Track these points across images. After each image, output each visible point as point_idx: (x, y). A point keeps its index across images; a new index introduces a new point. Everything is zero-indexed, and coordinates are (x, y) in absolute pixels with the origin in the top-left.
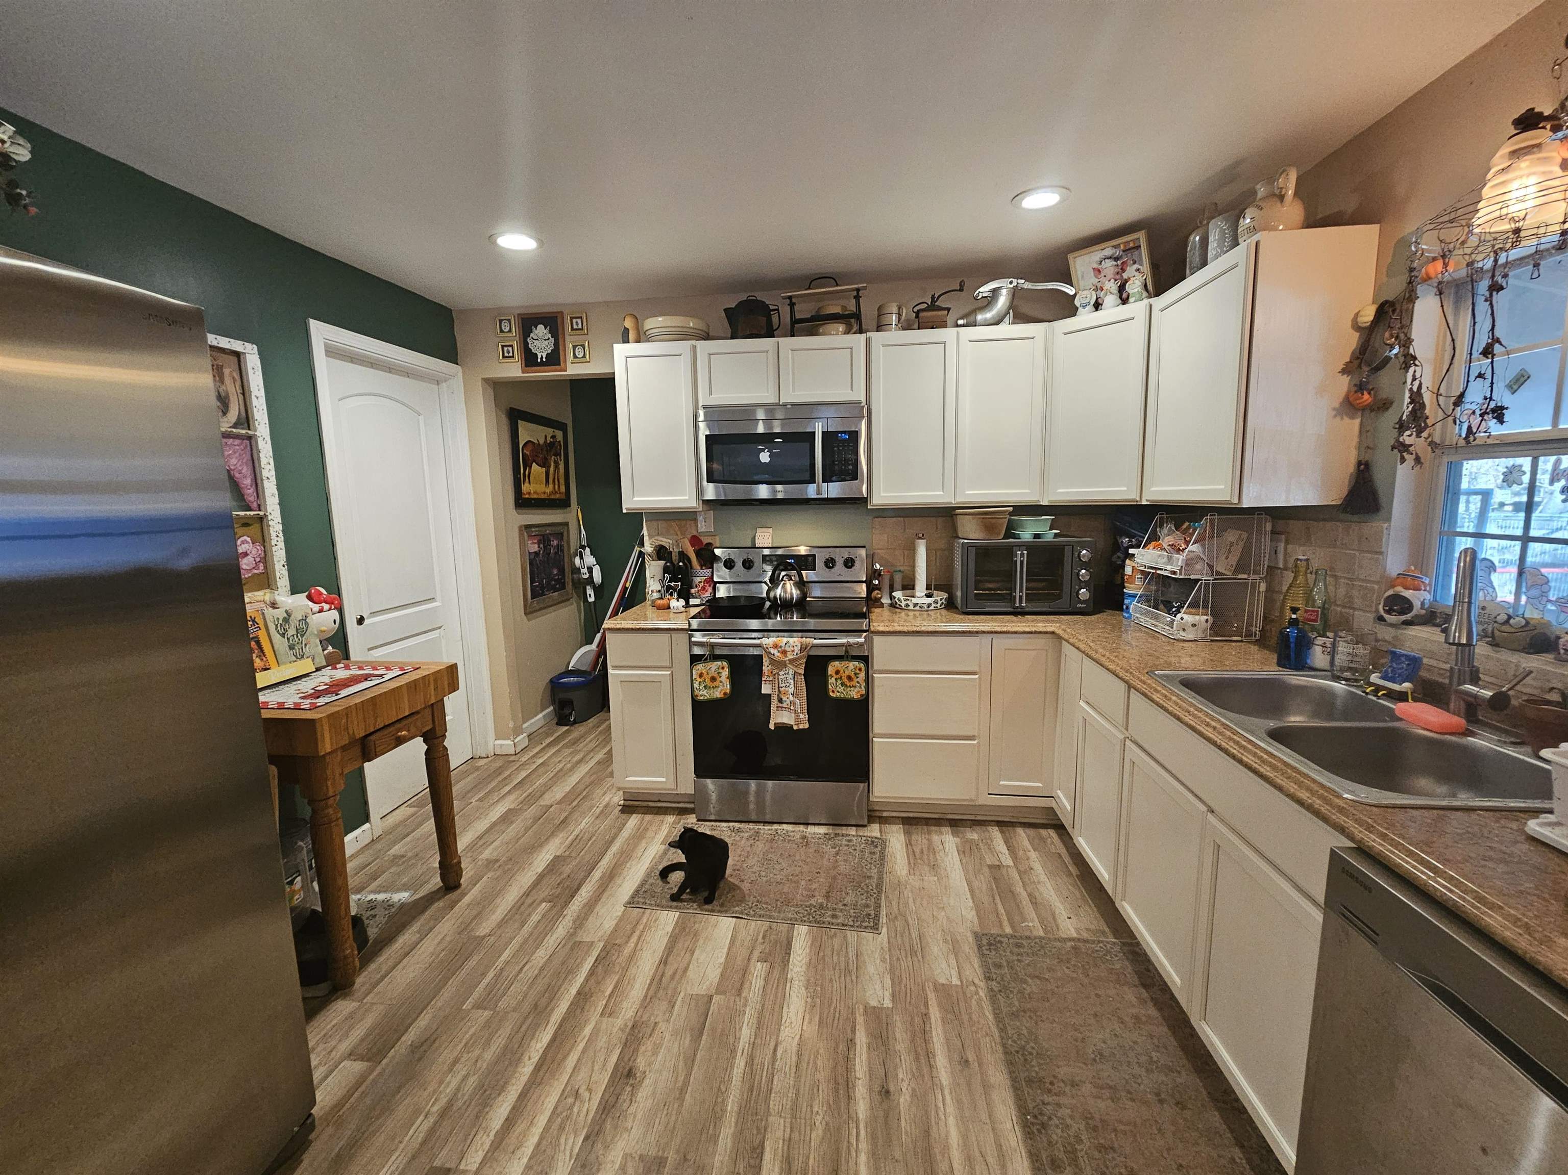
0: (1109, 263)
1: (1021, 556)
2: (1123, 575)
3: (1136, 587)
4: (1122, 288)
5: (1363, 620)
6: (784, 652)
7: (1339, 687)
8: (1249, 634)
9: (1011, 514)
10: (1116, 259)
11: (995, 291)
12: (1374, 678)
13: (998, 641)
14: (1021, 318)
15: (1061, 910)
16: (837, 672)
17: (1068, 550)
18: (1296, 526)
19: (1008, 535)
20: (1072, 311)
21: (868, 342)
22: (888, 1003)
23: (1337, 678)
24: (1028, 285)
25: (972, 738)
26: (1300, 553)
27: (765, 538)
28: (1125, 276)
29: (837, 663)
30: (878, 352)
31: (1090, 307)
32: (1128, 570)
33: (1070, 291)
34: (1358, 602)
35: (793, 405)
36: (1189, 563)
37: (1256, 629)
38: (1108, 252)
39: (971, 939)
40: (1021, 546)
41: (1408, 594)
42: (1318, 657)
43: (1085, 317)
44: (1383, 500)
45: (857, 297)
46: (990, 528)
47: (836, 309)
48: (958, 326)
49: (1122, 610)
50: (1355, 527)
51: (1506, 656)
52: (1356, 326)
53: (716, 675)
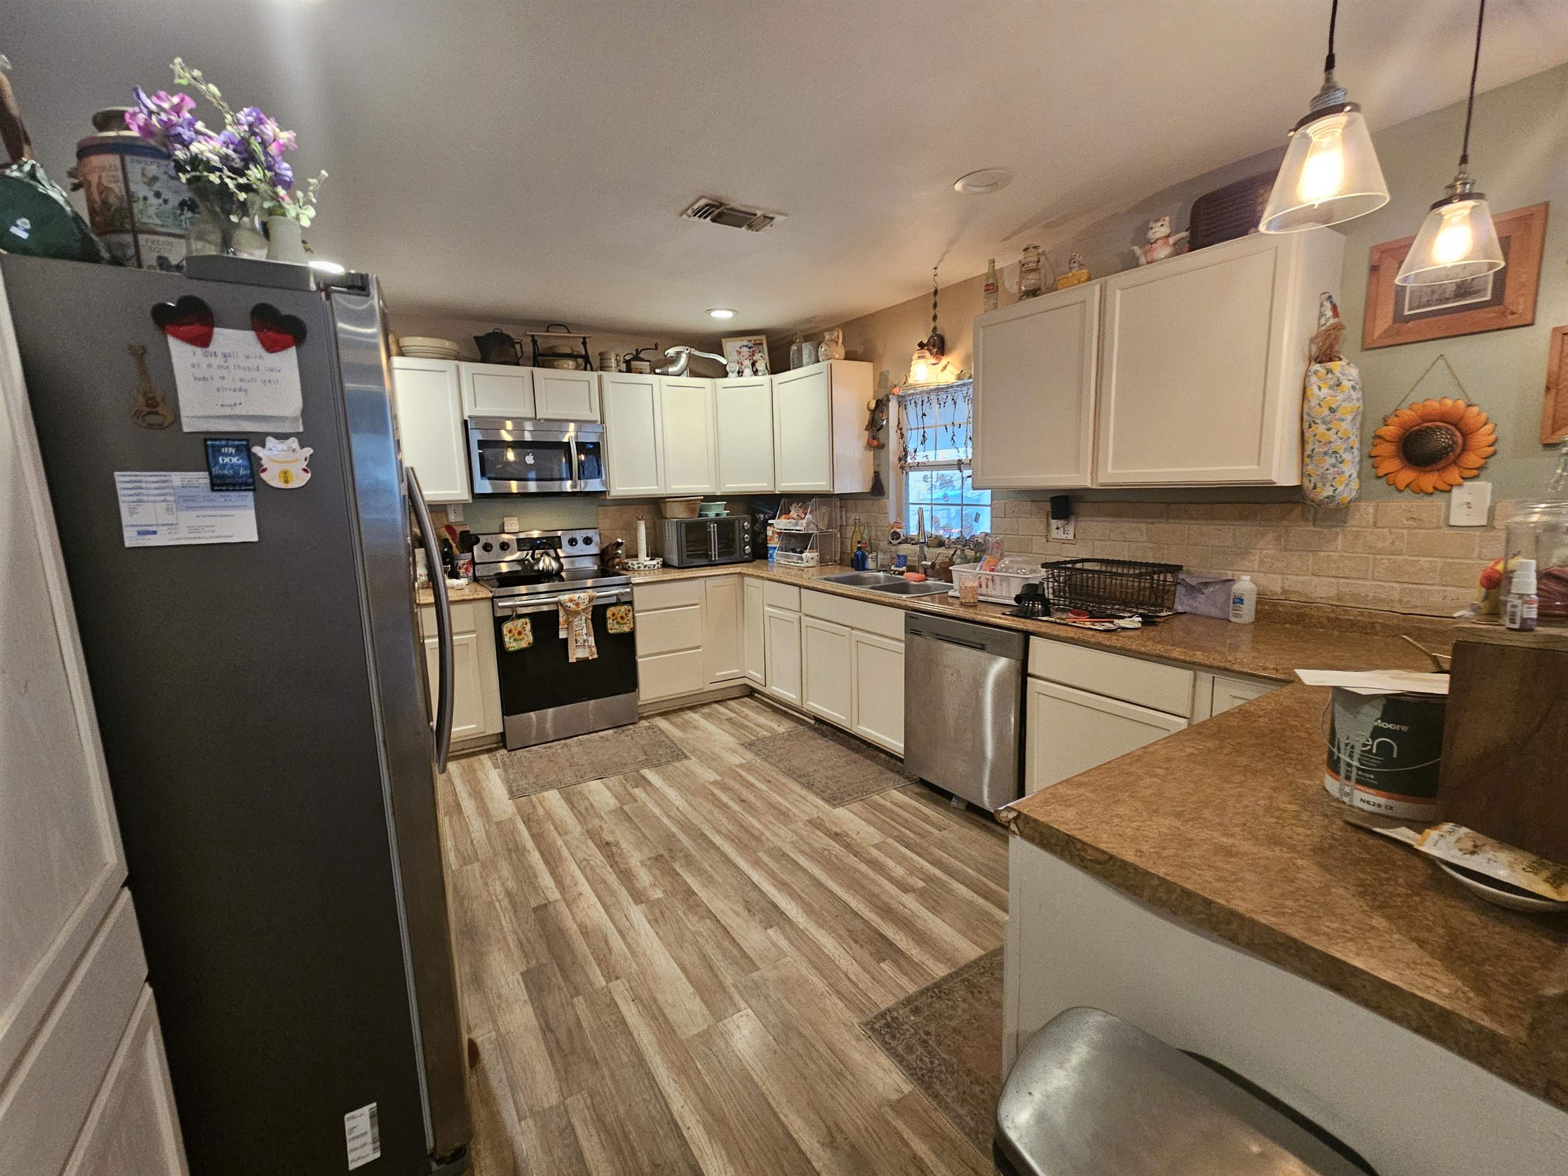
0: (745, 350)
1: (713, 528)
2: (766, 536)
3: (774, 543)
4: (753, 364)
5: (884, 544)
6: (577, 604)
7: (881, 574)
8: (835, 561)
9: (702, 501)
10: (750, 348)
11: (679, 354)
12: (893, 568)
13: (709, 582)
14: (694, 374)
15: (774, 725)
16: (613, 615)
17: (737, 522)
18: (850, 503)
19: (700, 516)
20: (726, 375)
21: (600, 377)
22: (718, 778)
23: (879, 571)
24: (697, 353)
25: (698, 647)
26: (853, 516)
27: (512, 524)
28: (755, 358)
29: (612, 609)
30: (608, 389)
31: (736, 374)
32: (769, 533)
33: (723, 361)
34: (881, 538)
35: (546, 420)
36: (808, 524)
37: (838, 558)
38: (745, 343)
39: (739, 746)
40: (712, 521)
41: (898, 530)
42: (870, 564)
43: (732, 379)
44: (885, 489)
45: (584, 343)
46: (692, 510)
47: (567, 351)
48: (655, 373)
49: (766, 558)
50: (876, 502)
51: (932, 550)
52: (868, 408)
53: (521, 629)
